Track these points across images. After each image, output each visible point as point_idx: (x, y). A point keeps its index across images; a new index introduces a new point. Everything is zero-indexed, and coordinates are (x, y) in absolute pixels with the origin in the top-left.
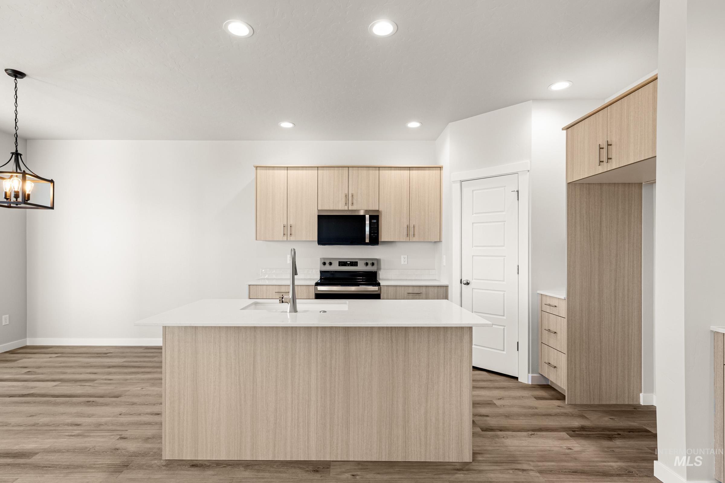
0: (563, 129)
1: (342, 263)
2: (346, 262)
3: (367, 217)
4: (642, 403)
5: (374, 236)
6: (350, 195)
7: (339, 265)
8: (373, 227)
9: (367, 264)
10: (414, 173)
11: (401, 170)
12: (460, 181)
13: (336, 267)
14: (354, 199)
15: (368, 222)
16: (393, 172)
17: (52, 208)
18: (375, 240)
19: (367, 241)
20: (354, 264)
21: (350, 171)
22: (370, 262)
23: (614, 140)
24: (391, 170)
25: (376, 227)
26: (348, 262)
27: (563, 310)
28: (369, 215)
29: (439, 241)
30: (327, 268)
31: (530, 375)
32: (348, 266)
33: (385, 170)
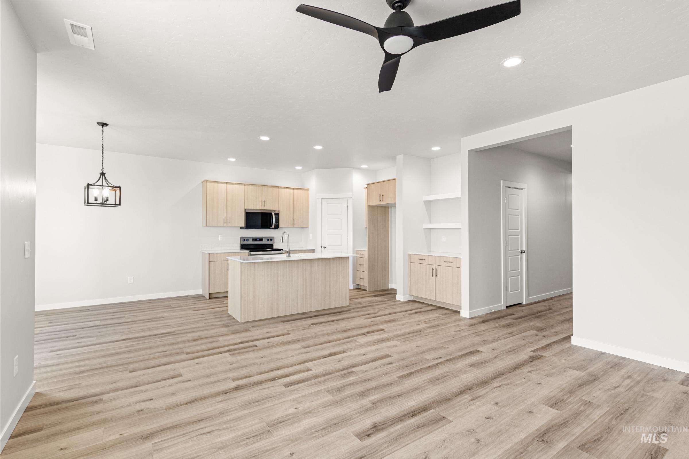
0: (366, 184)
1: (255, 240)
4: (389, 288)
6: (263, 201)
7: (253, 241)
18: (277, 227)
20: (261, 240)
23: (384, 194)
27: (366, 255)
29: (307, 227)
31: (353, 285)
32: (258, 241)
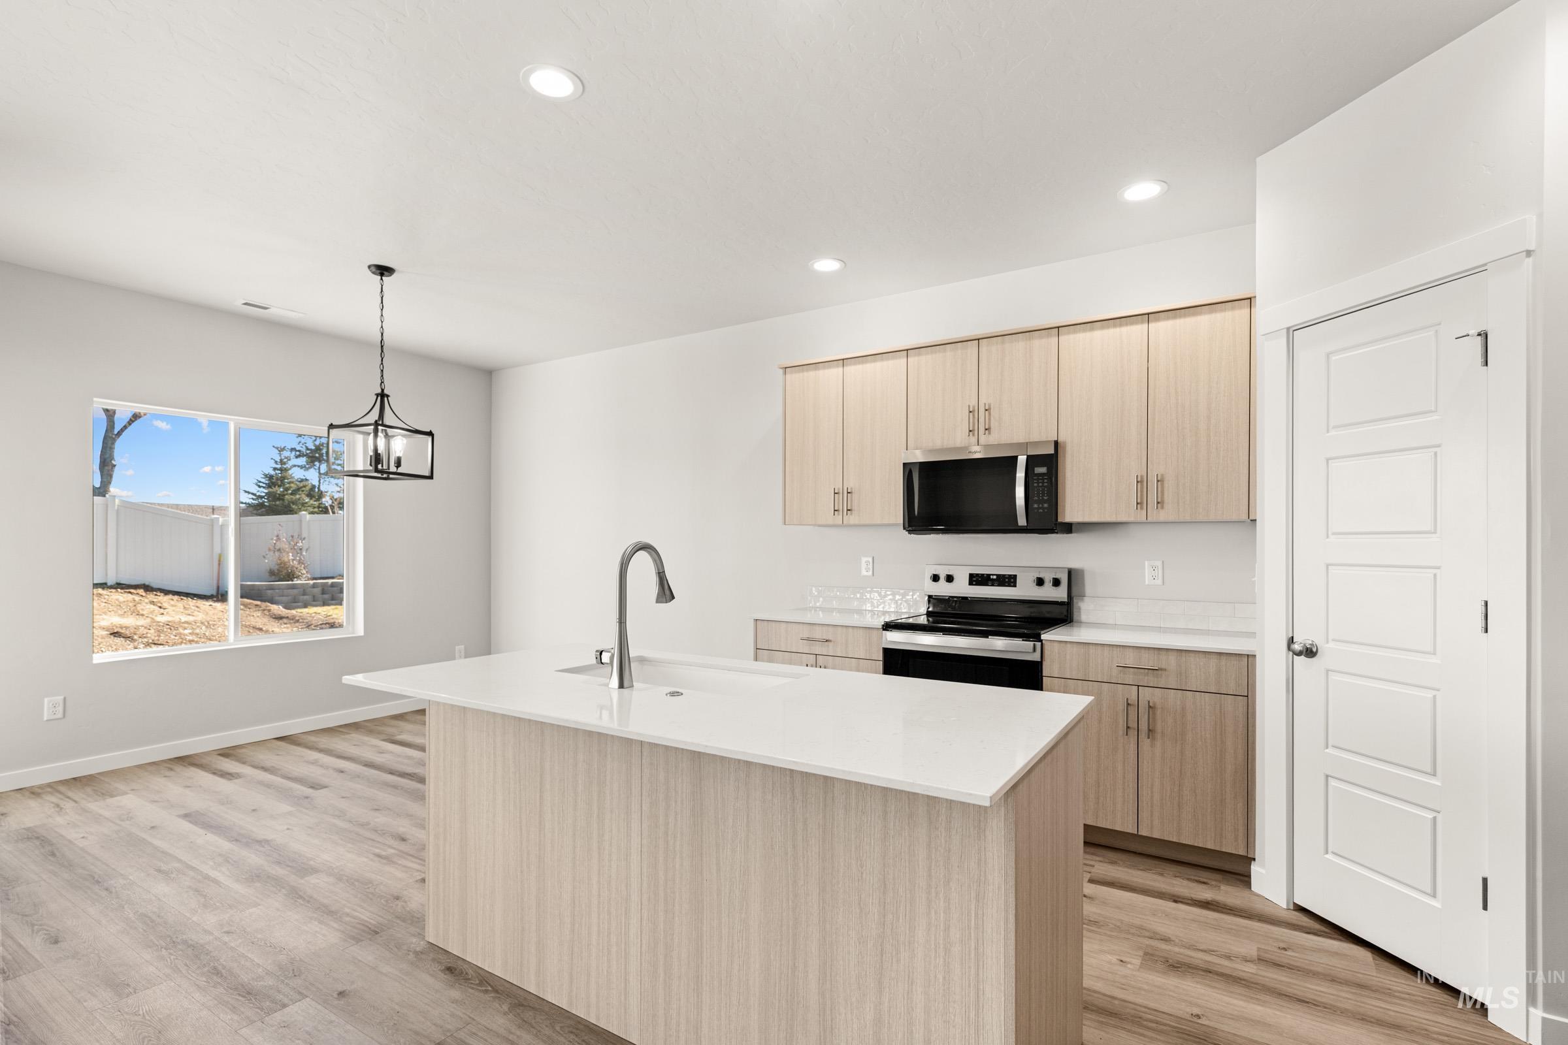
2: (987, 574)
3: (1022, 459)
5: (1040, 508)
8: (1038, 486)
9: (1040, 582)
10: (1161, 327)
11: (1121, 325)
12: (1288, 329)
13: (961, 588)
14: (992, 418)
15: (1023, 475)
16: (1098, 335)
17: (431, 477)
19: (1022, 521)
21: (983, 349)
22: (1048, 577)
24: (1092, 329)
25: (1046, 484)
26: (993, 575)
28: (1028, 456)
30: (943, 589)
33: (1075, 332)
